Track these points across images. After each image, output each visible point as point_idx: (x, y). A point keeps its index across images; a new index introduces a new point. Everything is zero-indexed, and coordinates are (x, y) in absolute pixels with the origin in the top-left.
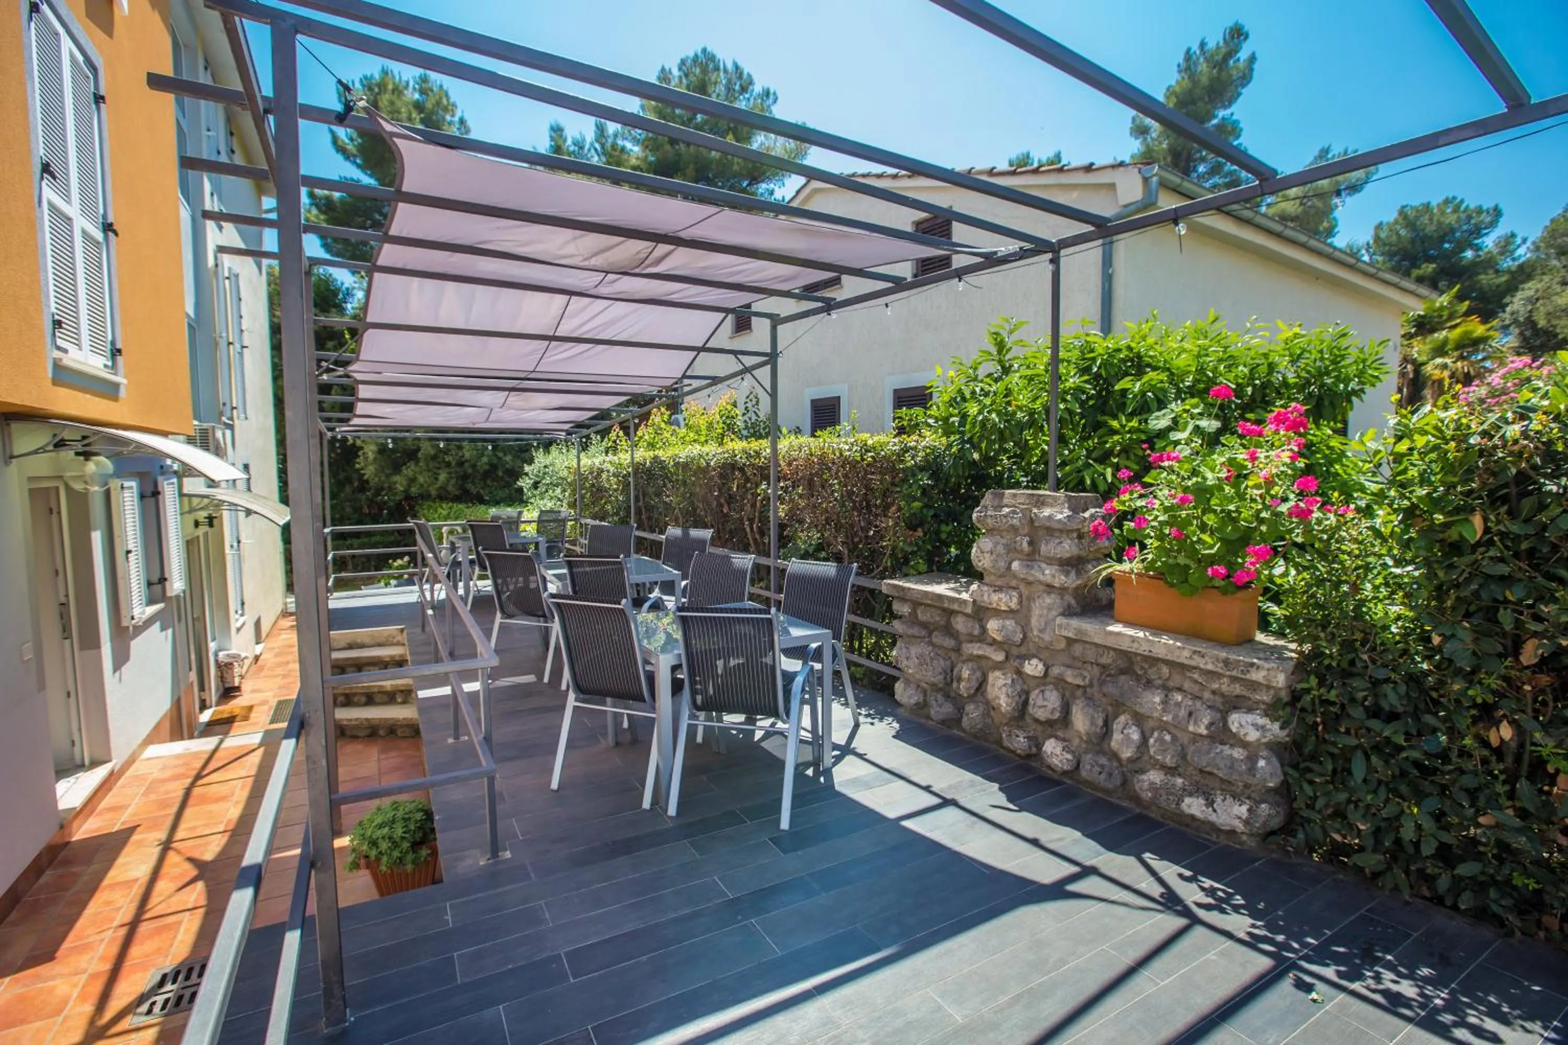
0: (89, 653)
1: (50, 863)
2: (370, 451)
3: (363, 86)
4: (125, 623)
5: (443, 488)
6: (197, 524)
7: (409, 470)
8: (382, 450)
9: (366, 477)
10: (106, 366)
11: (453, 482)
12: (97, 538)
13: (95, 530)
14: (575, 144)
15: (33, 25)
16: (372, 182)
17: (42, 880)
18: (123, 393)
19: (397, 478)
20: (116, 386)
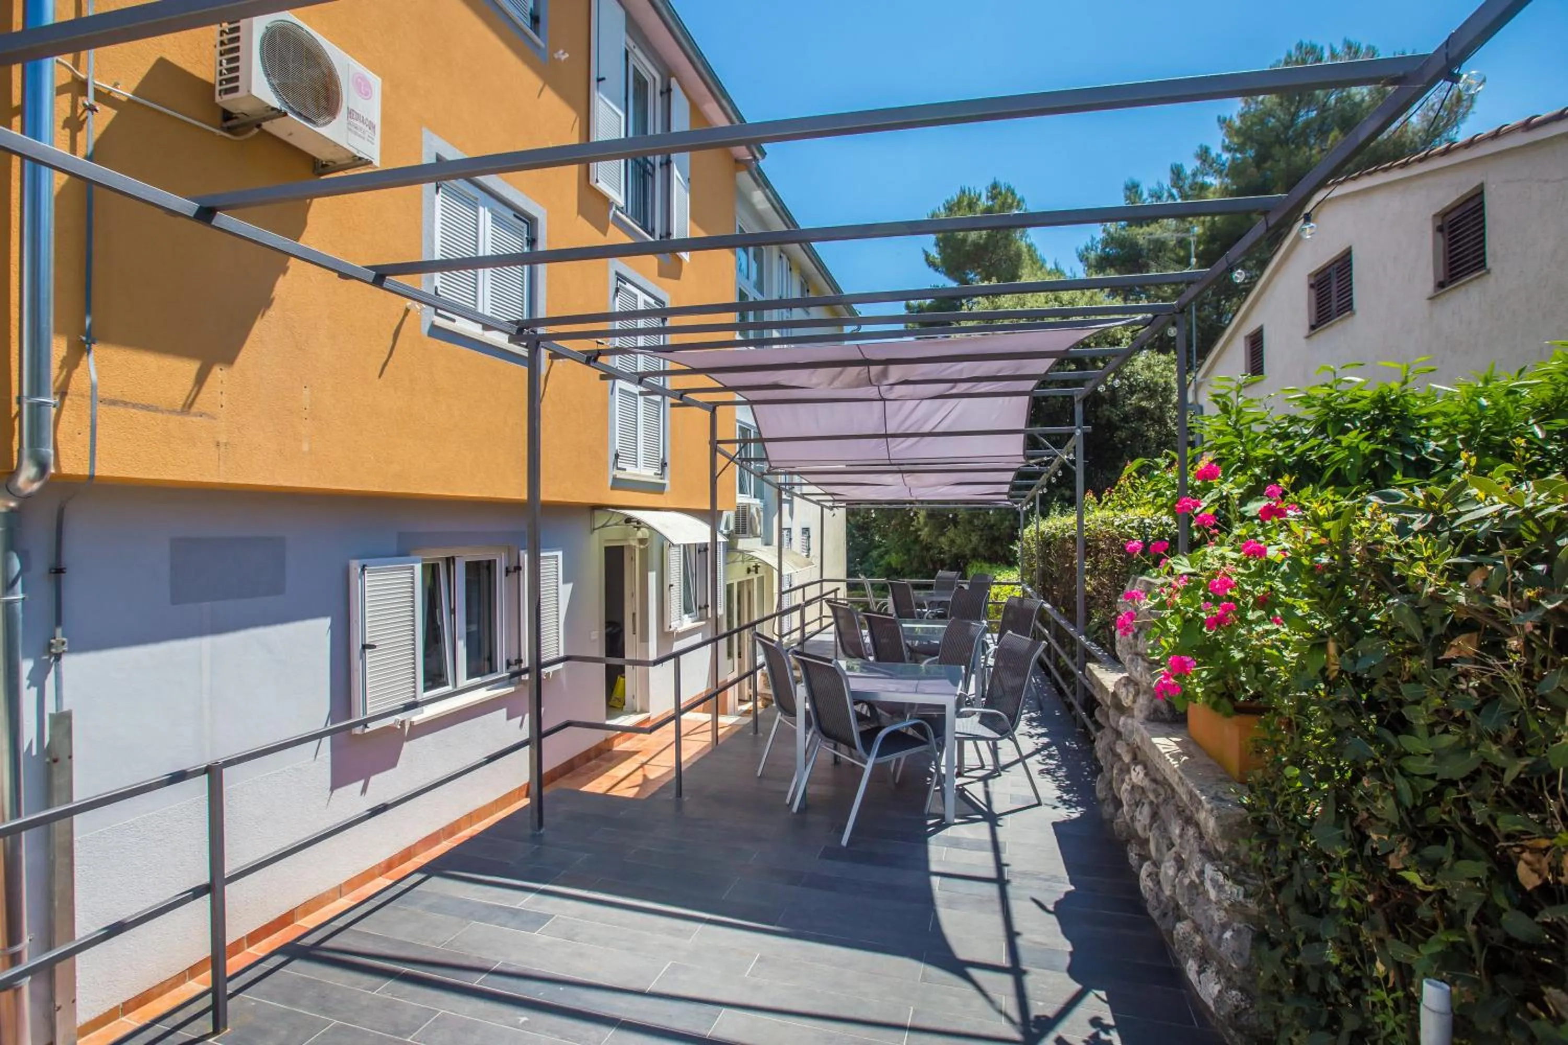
0: (644, 644)
1: (596, 757)
2: (922, 515)
3: (945, 209)
4: (667, 630)
5: (974, 549)
6: (749, 571)
7: (951, 532)
8: (931, 515)
9: (921, 537)
10: (656, 474)
11: (982, 544)
12: (652, 576)
13: (652, 570)
14: (1152, 196)
15: (617, 299)
16: (954, 285)
17: (589, 764)
18: (667, 489)
19: (943, 539)
20: (664, 485)
